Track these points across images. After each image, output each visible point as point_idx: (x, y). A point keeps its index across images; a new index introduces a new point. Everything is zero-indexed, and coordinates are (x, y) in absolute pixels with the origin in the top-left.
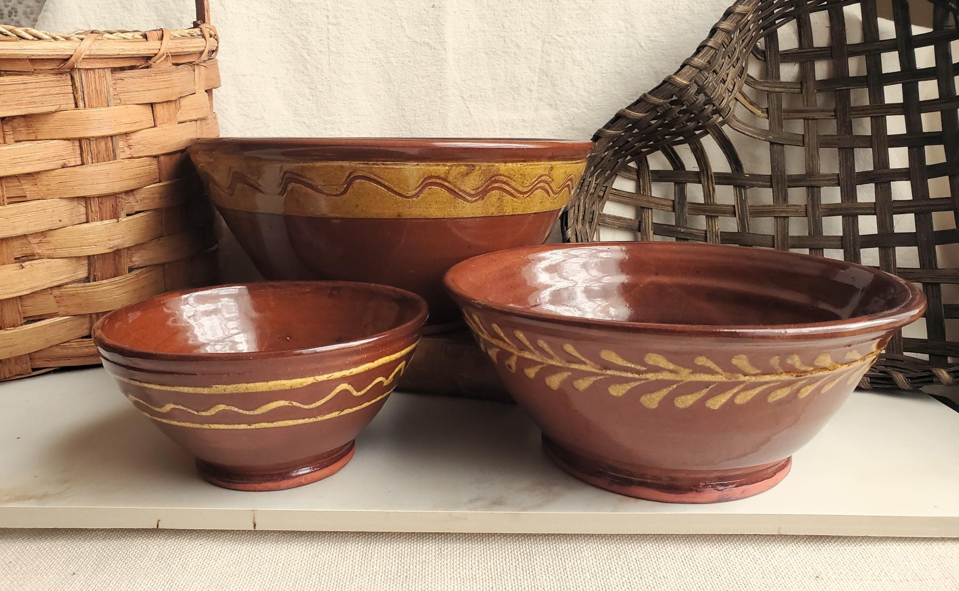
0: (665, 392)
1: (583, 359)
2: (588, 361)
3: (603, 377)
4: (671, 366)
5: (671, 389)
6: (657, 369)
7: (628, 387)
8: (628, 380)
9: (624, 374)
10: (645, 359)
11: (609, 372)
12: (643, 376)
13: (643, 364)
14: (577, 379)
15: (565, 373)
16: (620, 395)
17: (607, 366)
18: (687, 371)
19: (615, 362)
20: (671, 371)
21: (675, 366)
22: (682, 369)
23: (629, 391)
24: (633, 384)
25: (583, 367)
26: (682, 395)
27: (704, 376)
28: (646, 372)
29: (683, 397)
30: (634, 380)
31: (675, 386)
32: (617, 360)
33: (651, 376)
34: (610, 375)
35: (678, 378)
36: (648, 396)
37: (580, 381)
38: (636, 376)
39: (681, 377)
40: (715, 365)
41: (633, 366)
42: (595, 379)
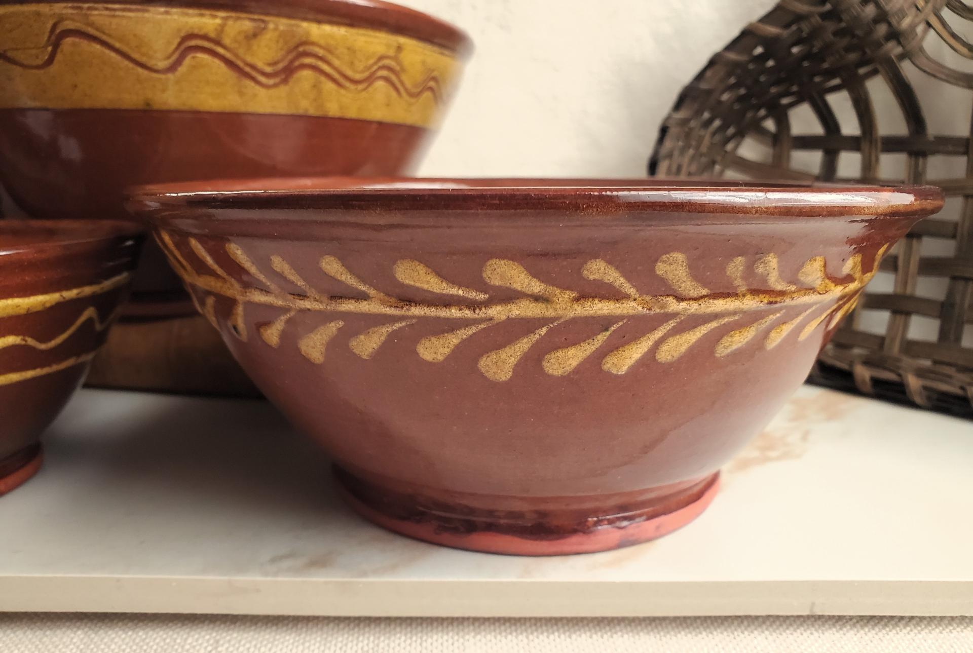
0: (524, 345)
1: (363, 288)
2: (372, 292)
3: (404, 324)
4: (537, 287)
5: (537, 336)
6: (508, 296)
7: (454, 340)
8: (453, 326)
9: (444, 313)
10: (484, 275)
11: (416, 311)
12: (481, 313)
13: (482, 286)
14: (356, 333)
15: (332, 324)
16: (441, 358)
17: (408, 297)
18: (569, 295)
19: (426, 287)
20: (537, 298)
21: (543, 286)
22: (558, 291)
23: (457, 347)
24: (464, 333)
25: (364, 307)
26: (556, 348)
27: (600, 305)
28: (487, 304)
29: (560, 354)
30: (465, 323)
31: (543, 331)
32: (428, 282)
33: (498, 312)
34: (419, 318)
35: (550, 313)
36: (494, 356)
37: (362, 337)
38: (468, 314)
39: (555, 310)
40: (622, 280)
41: (461, 292)
42: (390, 330)
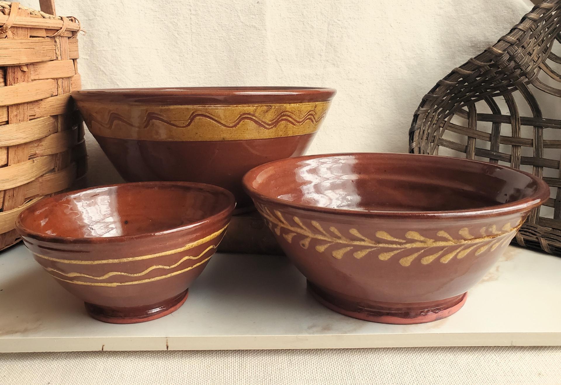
0: (416, 255)
1: (363, 238)
2: (366, 239)
3: (375, 249)
4: (422, 238)
5: (420, 253)
6: (412, 241)
7: (392, 254)
8: (392, 250)
9: (391, 246)
10: (406, 235)
11: (381, 245)
12: (403, 246)
13: (405, 238)
14: (357, 251)
15: (349, 248)
16: (386, 259)
17: (379, 241)
18: (432, 240)
19: (386, 238)
20: (421, 242)
21: (424, 238)
22: (428, 240)
23: (393, 256)
24: (396, 252)
25: (362, 243)
26: (426, 256)
27: (441, 243)
28: (405, 243)
29: (427, 258)
30: (397, 249)
31: (423, 251)
32: (387, 237)
33: (409, 246)
34: (381, 247)
35: (426, 246)
36: (405, 259)
37: (359, 252)
38: (399, 246)
39: (427, 245)
40: (448, 236)
41: (397, 240)
42: (370, 250)
